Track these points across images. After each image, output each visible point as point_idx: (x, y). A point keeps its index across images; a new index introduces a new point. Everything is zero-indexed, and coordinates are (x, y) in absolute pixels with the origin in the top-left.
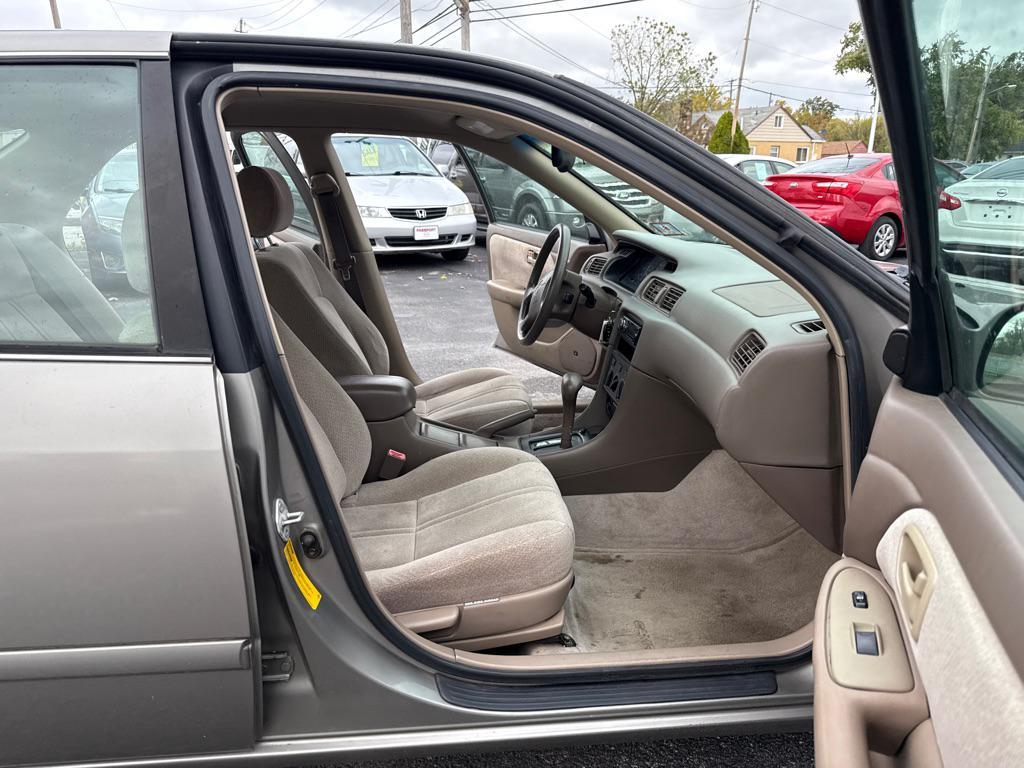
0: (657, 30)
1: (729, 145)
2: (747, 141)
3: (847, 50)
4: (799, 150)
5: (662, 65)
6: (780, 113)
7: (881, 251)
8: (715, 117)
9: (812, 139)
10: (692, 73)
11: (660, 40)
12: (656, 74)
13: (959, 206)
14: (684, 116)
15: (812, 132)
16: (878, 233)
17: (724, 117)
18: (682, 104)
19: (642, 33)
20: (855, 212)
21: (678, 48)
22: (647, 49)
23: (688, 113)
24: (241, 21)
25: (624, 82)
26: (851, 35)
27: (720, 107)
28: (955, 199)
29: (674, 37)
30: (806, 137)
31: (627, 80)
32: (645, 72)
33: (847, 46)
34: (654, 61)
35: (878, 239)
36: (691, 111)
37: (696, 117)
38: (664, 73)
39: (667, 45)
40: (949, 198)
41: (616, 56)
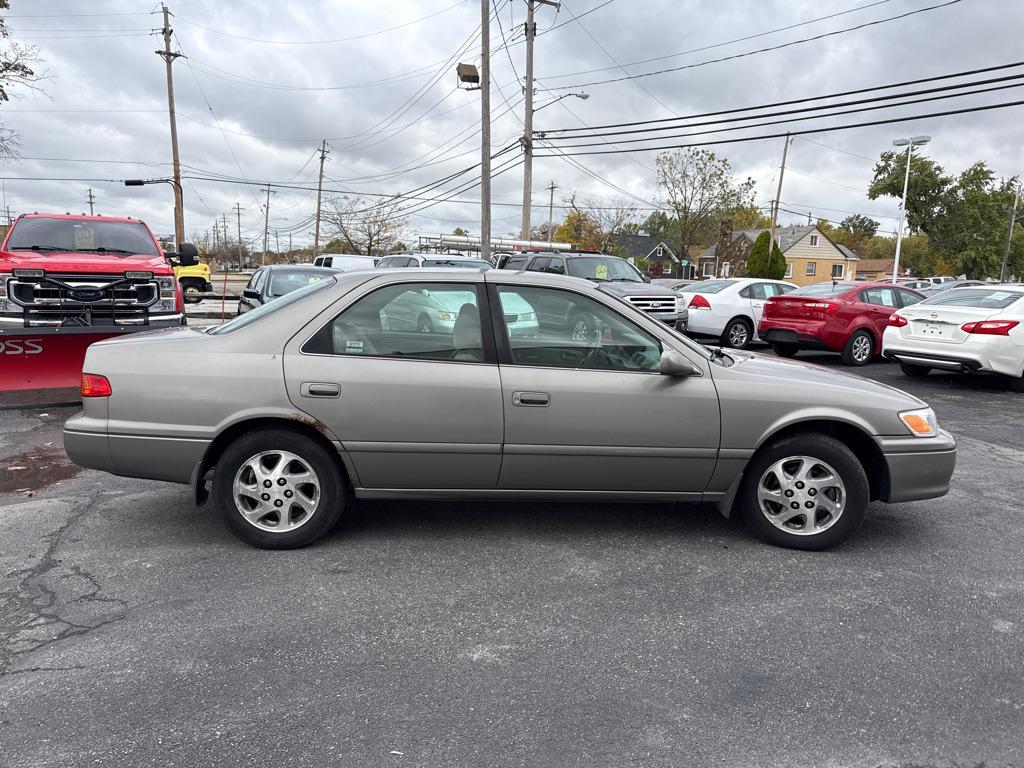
0: (699, 157)
1: (766, 261)
2: (784, 258)
3: (880, 177)
4: (835, 266)
5: (704, 188)
6: (816, 233)
7: (859, 357)
8: (753, 235)
9: (846, 256)
10: (733, 195)
11: (702, 166)
12: (699, 196)
13: (906, 324)
14: (725, 234)
15: (846, 251)
16: (855, 343)
17: (762, 236)
18: (723, 223)
19: (685, 160)
20: (836, 326)
21: (719, 173)
22: (691, 174)
23: (729, 232)
24: (324, 142)
25: (669, 202)
26: (883, 164)
27: (760, 226)
28: (903, 318)
29: (715, 163)
30: (840, 255)
31: (672, 200)
32: (689, 195)
33: (880, 173)
34: (696, 184)
35: (855, 348)
36: (732, 230)
37: (736, 235)
38: (707, 195)
39: (710, 170)
40: (898, 317)
41: (662, 179)
